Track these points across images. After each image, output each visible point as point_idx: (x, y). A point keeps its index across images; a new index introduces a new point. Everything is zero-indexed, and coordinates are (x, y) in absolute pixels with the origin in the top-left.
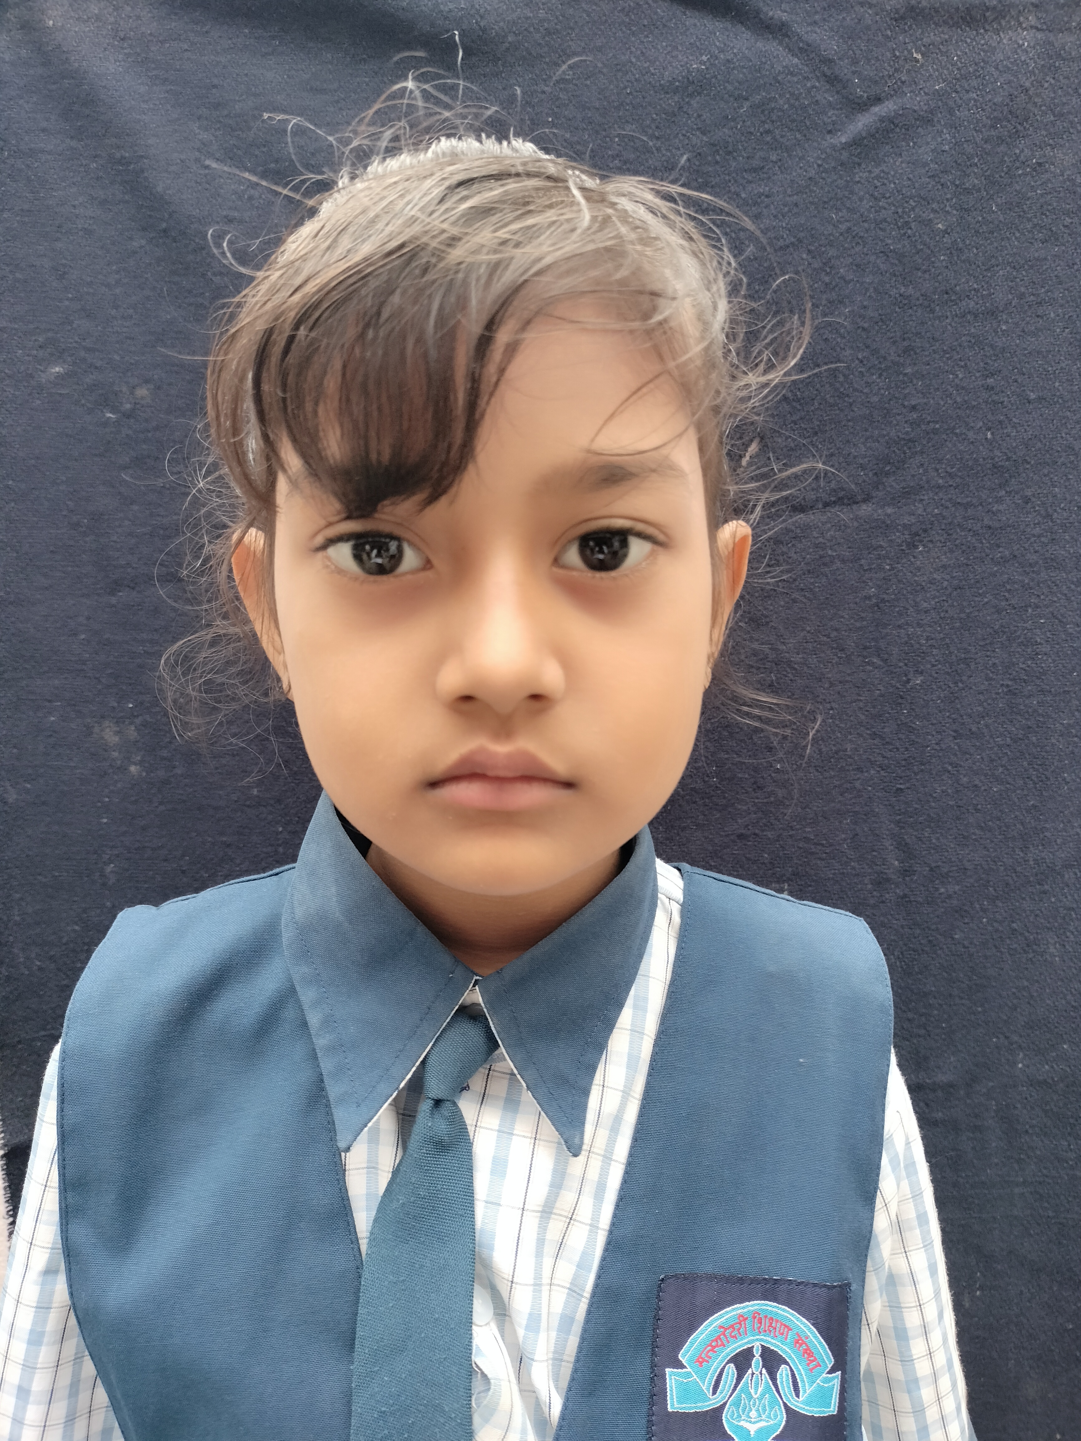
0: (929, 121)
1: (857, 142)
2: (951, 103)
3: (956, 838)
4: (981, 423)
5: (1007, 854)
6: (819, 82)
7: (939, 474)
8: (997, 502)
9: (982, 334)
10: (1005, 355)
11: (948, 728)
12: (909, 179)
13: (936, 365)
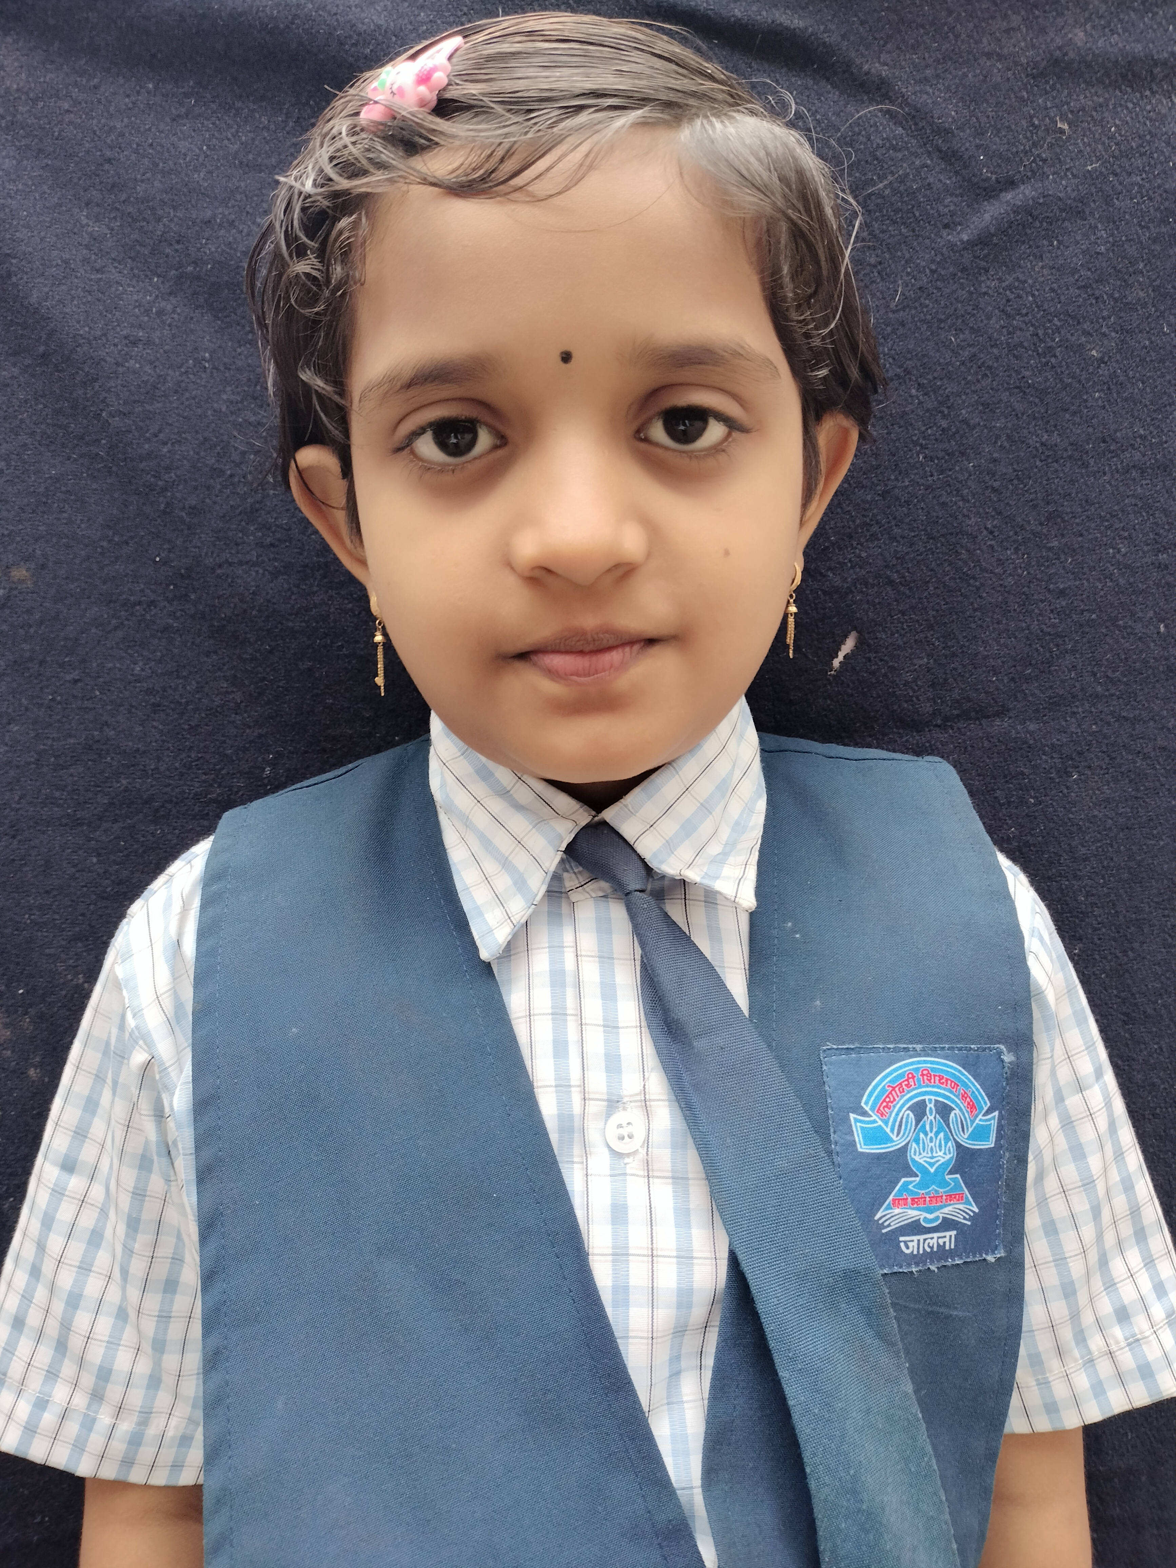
1: (982, 241)
2: (1107, 189)
4: (1151, 614)
6: (932, 160)
7: (1097, 679)
9: (1152, 496)
12: (1052, 290)
13: (1090, 537)
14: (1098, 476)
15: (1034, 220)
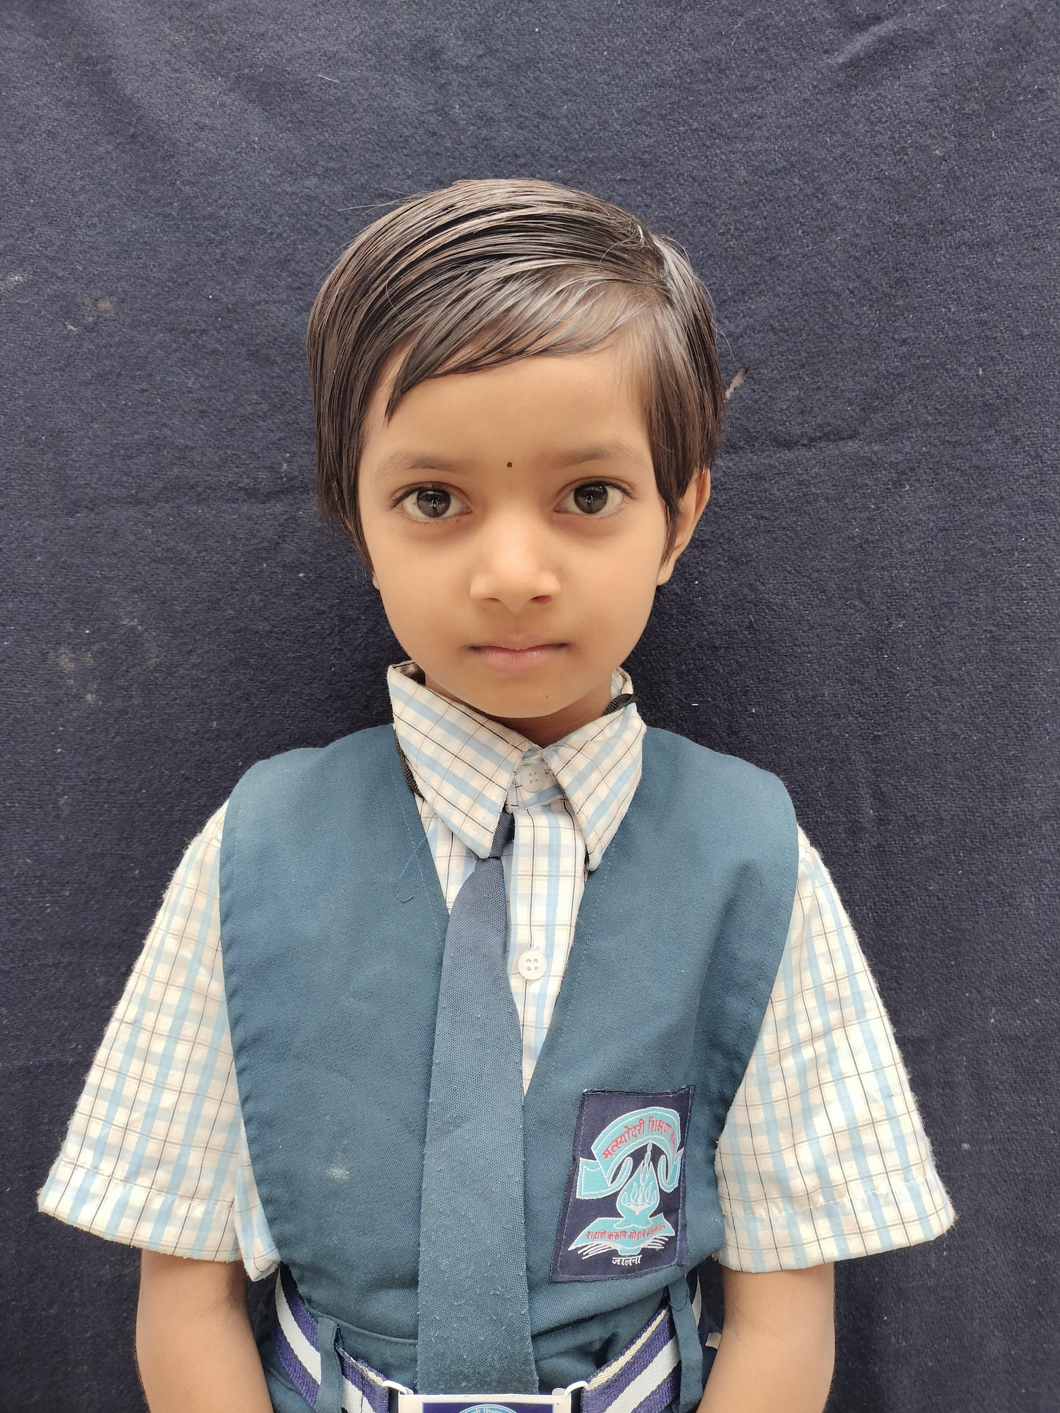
0: (929, 42)
1: (854, 63)
2: (952, 25)
3: (933, 786)
4: (973, 359)
5: (984, 804)
7: (928, 411)
8: (986, 441)
9: (977, 267)
10: (999, 288)
11: (928, 674)
12: (907, 103)
13: (928, 298)
14: (936, 250)
15: (895, 49)
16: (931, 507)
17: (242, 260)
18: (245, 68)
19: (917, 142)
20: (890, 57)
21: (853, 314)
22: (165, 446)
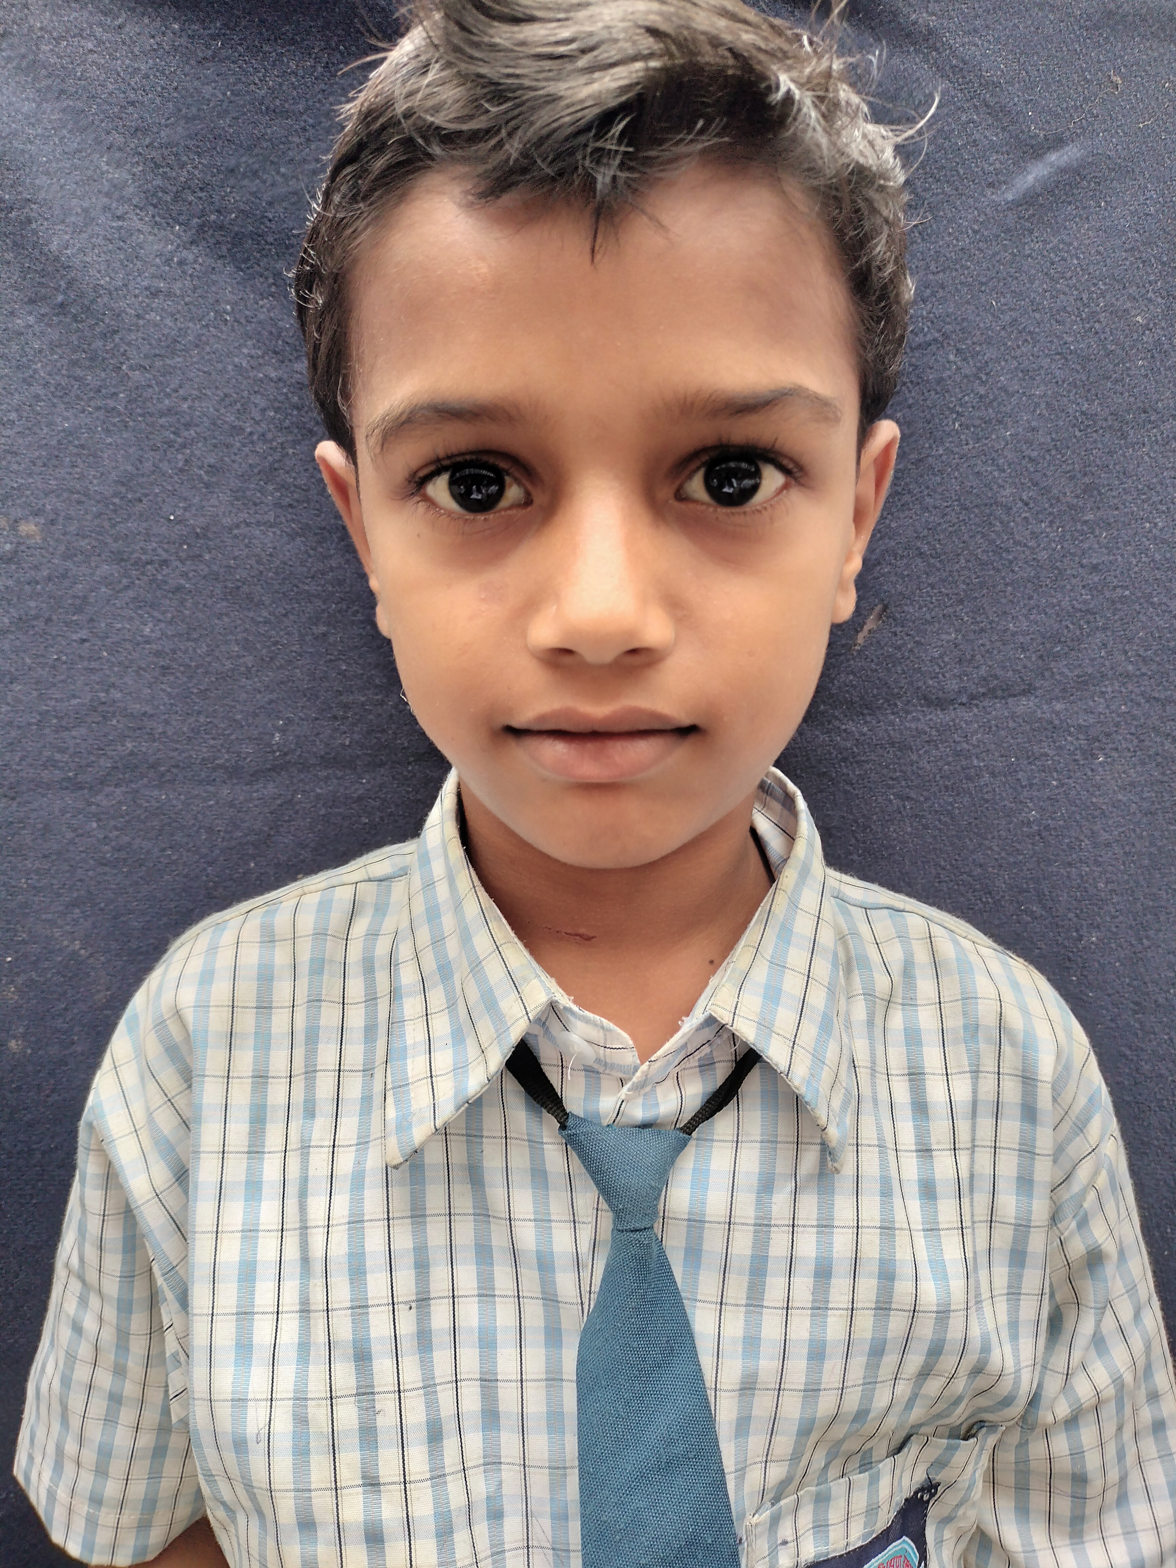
0: (1128, 172)
1: (1027, 200)
2: (1159, 147)
6: (978, 115)
7: (1128, 658)
12: (1098, 253)
13: (1126, 510)
14: (1137, 446)
15: (1082, 180)
16: (1132, 784)
17: (213, 469)
18: (212, 213)
19: (1112, 305)
20: (1075, 191)
21: (1028, 532)
22: (114, 713)
